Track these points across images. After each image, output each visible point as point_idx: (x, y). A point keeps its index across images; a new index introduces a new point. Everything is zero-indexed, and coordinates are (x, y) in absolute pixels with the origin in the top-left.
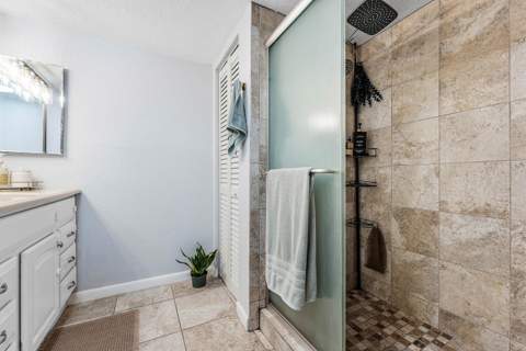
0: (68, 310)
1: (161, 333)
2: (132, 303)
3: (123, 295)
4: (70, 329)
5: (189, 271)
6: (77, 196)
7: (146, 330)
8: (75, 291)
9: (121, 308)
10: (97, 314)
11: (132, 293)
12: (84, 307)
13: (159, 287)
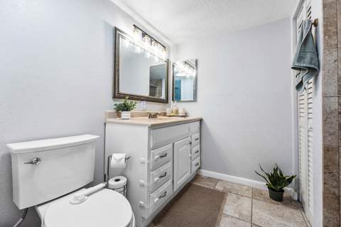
0: (197, 177)
1: (237, 216)
2: (225, 188)
3: (222, 181)
4: (195, 186)
5: (265, 184)
6: (201, 120)
7: (229, 208)
8: (200, 168)
9: (219, 187)
10: (207, 185)
11: (227, 182)
12: (203, 178)
13: (244, 185)
